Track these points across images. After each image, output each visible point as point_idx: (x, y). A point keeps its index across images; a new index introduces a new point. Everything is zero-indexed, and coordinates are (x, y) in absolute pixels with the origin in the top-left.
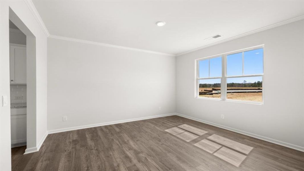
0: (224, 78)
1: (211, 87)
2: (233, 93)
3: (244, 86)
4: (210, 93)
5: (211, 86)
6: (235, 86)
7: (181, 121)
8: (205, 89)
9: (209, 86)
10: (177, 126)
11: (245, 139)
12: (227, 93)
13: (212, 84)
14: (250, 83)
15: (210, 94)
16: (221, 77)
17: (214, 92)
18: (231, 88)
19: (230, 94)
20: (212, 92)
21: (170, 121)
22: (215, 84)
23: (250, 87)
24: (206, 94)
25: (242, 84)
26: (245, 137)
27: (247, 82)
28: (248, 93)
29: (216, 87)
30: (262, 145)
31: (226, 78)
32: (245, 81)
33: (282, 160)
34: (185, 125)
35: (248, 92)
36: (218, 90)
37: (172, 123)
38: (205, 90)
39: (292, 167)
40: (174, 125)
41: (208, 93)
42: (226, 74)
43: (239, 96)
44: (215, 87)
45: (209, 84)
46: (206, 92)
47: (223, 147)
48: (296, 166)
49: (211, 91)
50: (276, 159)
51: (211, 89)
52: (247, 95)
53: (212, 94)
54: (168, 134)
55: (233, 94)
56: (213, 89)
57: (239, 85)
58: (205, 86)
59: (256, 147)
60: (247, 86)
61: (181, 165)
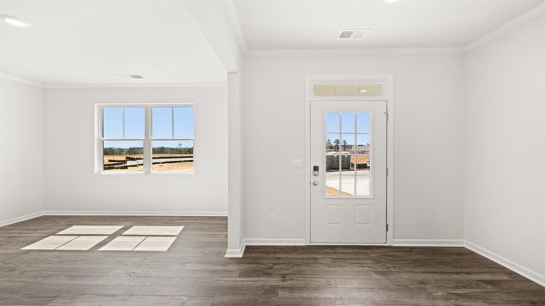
0: (147, 140)
1: (123, 155)
2: (162, 163)
3: (178, 152)
4: (122, 165)
5: (124, 153)
6: (166, 153)
7: (62, 223)
8: (111, 158)
9: (120, 152)
10: (54, 234)
11: (174, 220)
12: (154, 164)
13: (125, 149)
14: (187, 148)
15: (122, 168)
16: (144, 138)
17: (129, 163)
18: (159, 156)
19: (159, 165)
20: (126, 163)
21: (31, 230)
22: (131, 149)
23: (186, 153)
24: (113, 168)
25: (177, 149)
26: (175, 218)
27: (183, 147)
28: (183, 163)
29: (133, 154)
30: (193, 221)
31: (151, 141)
32: (180, 144)
33: (209, 228)
34: (75, 227)
35: (184, 161)
36: (137, 159)
37: (39, 232)
38: (110, 161)
39: (215, 231)
40: (46, 233)
41: (117, 166)
42: (152, 134)
43: (171, 167)
44: (131, 154)
45: (120, 149)
46: (114, 164)
47: (149, 237)
48: (218, 230)
49: (124, 162)
50: (203, 229)
51: (123, 158)
52: (182, 166)
53: (126, 167)
54: (31, 253)
55: (163, 166)
56: (127, 158)
57: (172, 150)
58: (111, 153)
59: (186, 225)
60: (183, 152)
61: (79, 282)
